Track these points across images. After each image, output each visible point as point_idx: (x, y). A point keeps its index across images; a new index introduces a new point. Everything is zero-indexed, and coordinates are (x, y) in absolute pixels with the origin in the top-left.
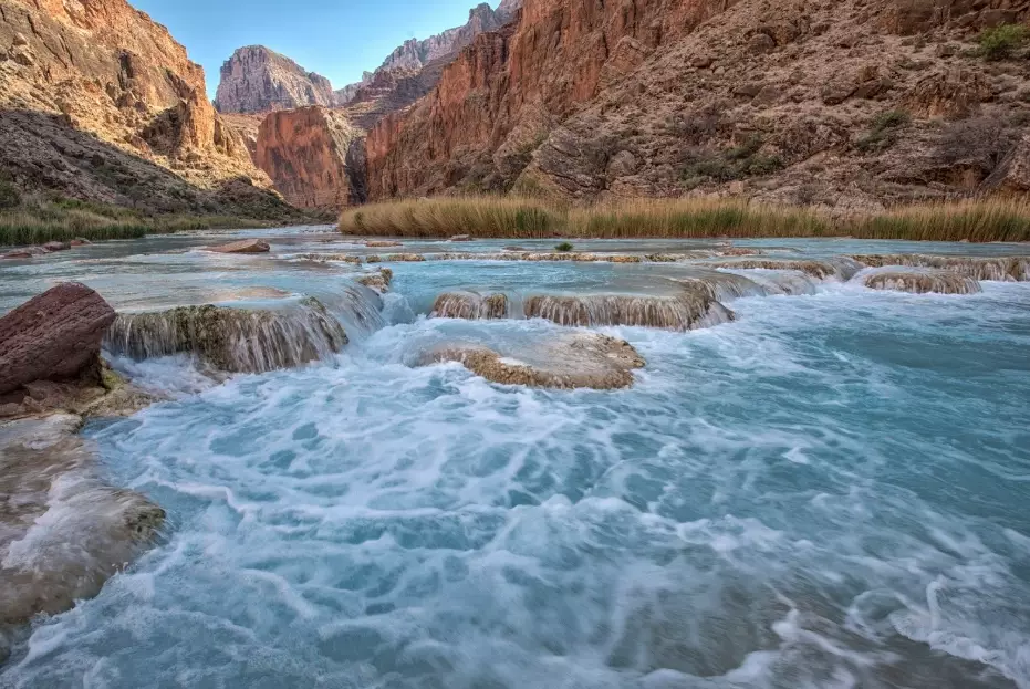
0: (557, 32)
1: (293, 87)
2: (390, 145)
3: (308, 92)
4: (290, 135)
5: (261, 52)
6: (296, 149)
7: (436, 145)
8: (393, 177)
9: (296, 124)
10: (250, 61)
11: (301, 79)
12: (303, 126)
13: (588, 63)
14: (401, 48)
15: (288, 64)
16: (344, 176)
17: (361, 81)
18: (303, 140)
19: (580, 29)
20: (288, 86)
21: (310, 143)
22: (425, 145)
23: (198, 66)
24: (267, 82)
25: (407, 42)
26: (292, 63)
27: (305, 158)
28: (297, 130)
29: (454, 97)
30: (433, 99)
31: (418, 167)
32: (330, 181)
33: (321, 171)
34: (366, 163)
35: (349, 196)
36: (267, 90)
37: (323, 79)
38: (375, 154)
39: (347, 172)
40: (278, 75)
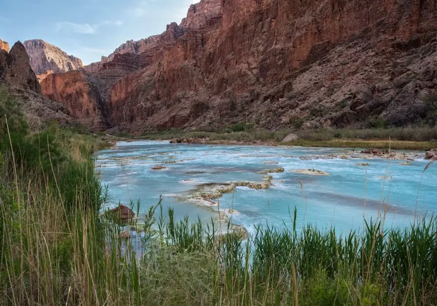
0: (261, 23)
1: (60, 62)
2: (127, 93)
3: (69, 65)
4: (61, 87)
5: (40, 43)
6: (65, 95)
7: (160, 92)
8: (131, 111)
9: (66, 81)
10: (33, 47)
11: (65, 59)
12: (71, 82)
13: (306, 34)
14: (124, 45)
15: (57, 50)
16: (97, 111)
17: (100, 61)
18: (69, 90)
19: (288, 17)
20: (57, 62)
21: (74, 92)
22: (153, 92)
23: (5, 43)
24: (44, 59)
25: (128, 42)
26: (60, 50)
27: (71, 100)
28: (67, 84)
29: (172, 65)
30: (157, 68)
31: (149, 104)
32: (88, 113)
33: (82, 108)
34: (111, 104)
35: (100, 123)
36: (44, 64)
37: (78, 59)
38: (116, 98)
39: (98, 108)
40: (50, 55)
